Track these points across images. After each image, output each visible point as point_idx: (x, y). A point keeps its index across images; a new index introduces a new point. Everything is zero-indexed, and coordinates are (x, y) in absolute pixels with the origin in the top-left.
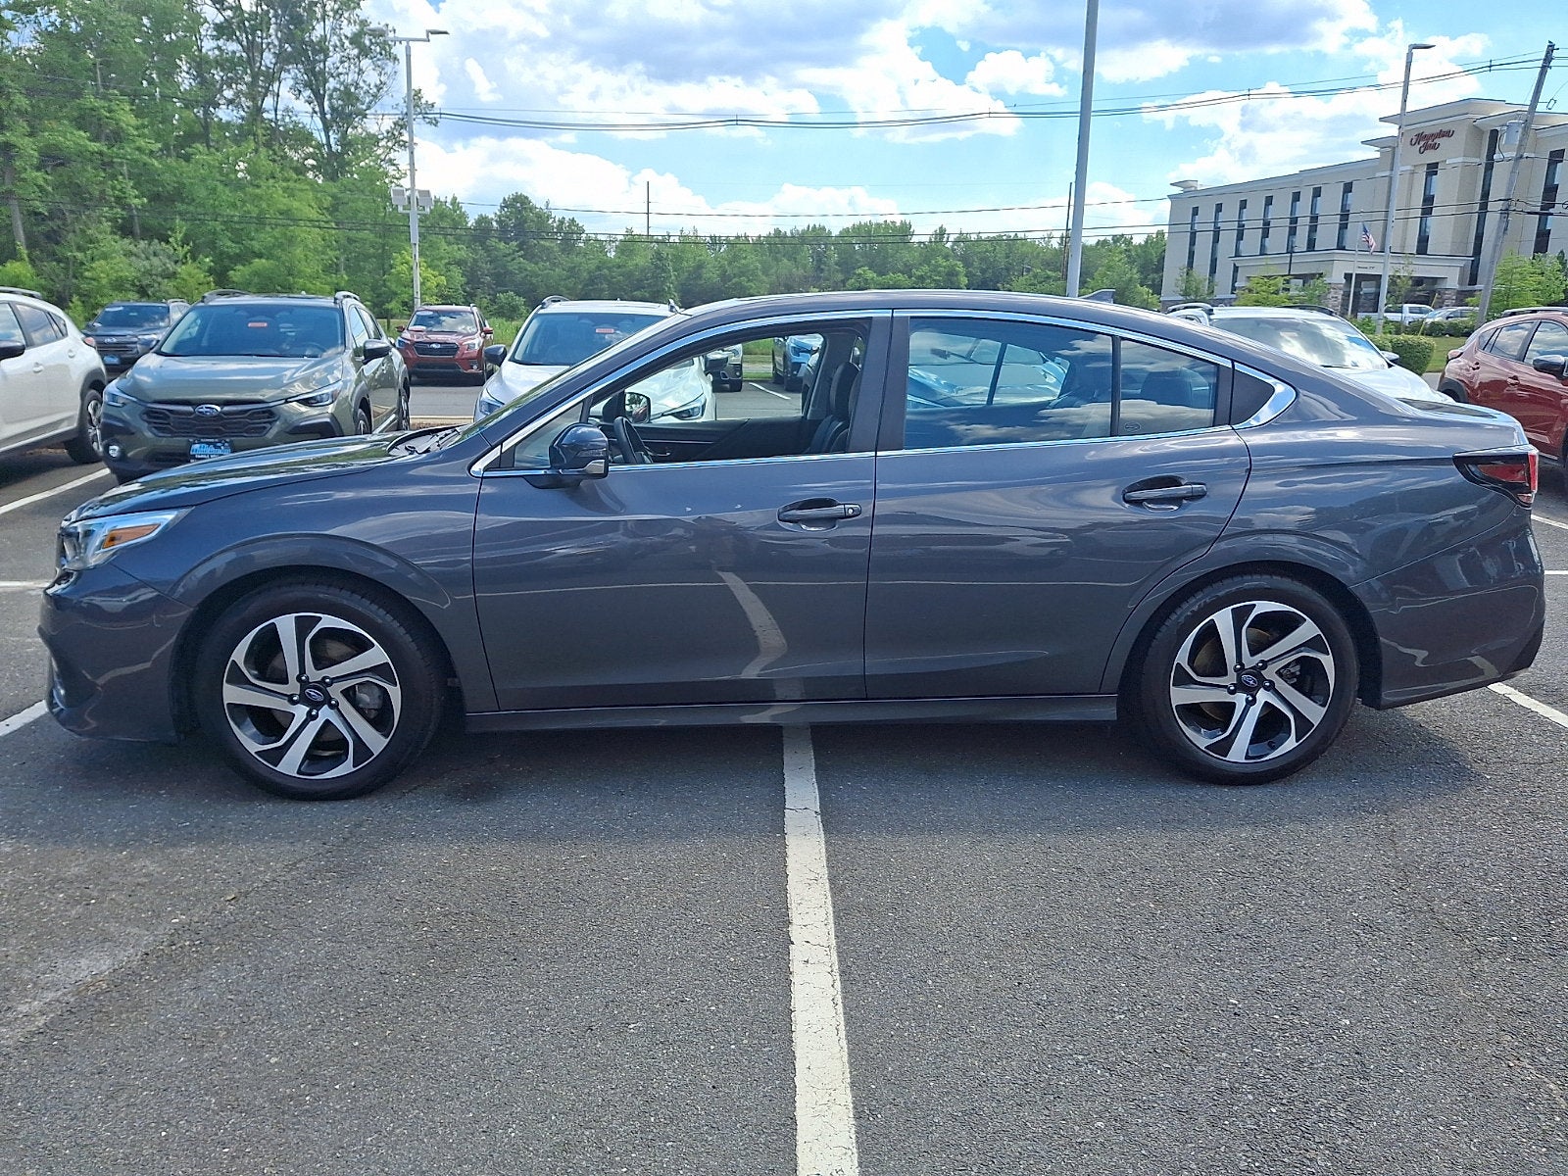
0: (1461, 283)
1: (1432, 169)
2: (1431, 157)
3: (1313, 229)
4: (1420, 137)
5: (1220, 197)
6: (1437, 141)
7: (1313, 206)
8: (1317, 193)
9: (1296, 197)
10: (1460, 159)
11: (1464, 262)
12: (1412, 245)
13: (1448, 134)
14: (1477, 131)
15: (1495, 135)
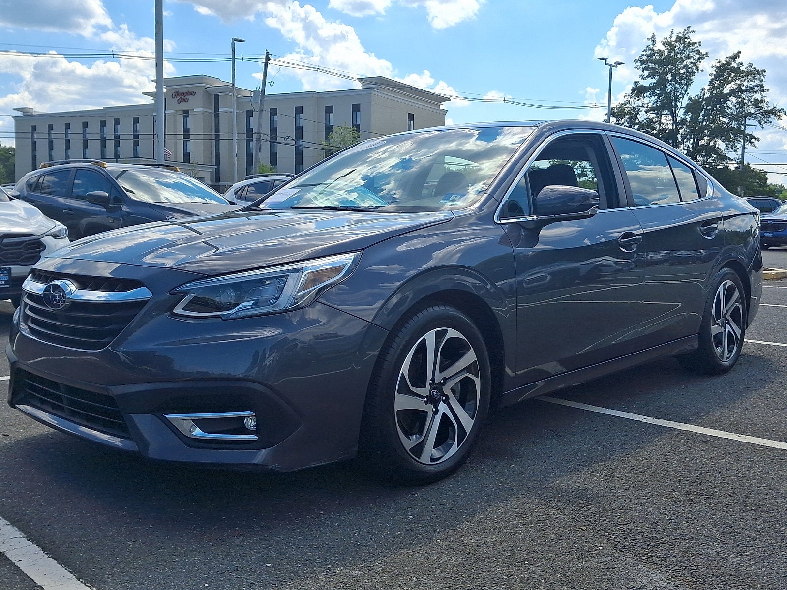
0: (211, 181)
1: (186, 113)
2: (184, 106)
3: (117, 144)
4: (177, 94)
5: (51, 121)
6: (187, 97)
7: (115, 130)
8: (117, 122)
9: (103, 124)
10: (201, 109)
11: (212, 169)
12: (181, 158)
13: (193, 94)
14: (207, 94)
15: (217, 97)
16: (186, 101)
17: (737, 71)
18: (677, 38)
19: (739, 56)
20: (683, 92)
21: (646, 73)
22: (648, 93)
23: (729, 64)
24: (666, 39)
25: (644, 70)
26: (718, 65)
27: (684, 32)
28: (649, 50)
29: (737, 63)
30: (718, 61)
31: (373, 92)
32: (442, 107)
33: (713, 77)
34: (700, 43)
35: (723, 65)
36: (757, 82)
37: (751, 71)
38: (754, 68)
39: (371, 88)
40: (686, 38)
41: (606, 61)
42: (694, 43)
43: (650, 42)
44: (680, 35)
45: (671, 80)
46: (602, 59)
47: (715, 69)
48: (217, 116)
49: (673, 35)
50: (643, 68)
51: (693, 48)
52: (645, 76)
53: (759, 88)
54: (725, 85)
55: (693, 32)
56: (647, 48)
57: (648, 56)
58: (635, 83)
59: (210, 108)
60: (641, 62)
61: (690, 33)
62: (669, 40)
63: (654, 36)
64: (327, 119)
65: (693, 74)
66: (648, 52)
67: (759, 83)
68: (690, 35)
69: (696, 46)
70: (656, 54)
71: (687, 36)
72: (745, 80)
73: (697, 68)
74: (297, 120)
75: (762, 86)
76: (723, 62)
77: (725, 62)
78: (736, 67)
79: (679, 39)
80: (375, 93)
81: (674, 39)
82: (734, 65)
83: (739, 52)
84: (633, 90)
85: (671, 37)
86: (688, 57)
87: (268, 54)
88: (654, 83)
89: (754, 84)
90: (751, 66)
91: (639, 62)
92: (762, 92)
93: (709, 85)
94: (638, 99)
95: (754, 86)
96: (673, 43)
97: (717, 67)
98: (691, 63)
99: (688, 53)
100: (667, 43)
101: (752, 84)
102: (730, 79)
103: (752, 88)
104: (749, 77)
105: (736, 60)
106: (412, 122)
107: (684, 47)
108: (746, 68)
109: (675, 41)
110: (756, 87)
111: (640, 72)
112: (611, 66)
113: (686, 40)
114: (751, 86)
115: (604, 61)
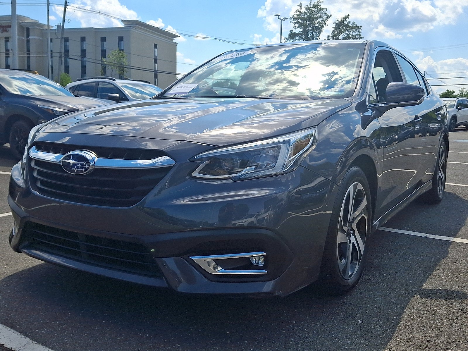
1: (7, 39)
2: (6, 35)
6: (7, 29)
14: (21, 27)
15: (28, 30)
16: (7, 31)
17: (347, 26)
18: (313, 6)
19: (348, 17)
20: (317, 37)
21: (297, 25)
22: (298, 38)
23: (343, 22)
24: (307, 6)
25: (295, 23)
26: (337, 22)
27: (317, 2)
28: (298, 12)
29: (347, 21)
30: (337, 20)
31: (131, 29)
32: (174, 41)
33: (334, 29)
34: (326, 9)
35: (340, 22)
36: (357, 33)
37: (354, 26)
38: (356, 25)
39: (130, 27)
40: (319, 6)
41: (279, 17)
42: (323, 9)
43: (299, 7)
44: (315, 4)
45: (311, 30)
46: (277, 15)
47: (335, 24)
48: (28, 41)
49: (311, 4)
50: (294, 23)
51: (323, 11)
52: (296, 27)
53: (358, 36)
54: (340, 34)
55: (323, 2)
56: (297, 11)
57: (297, 15)
58: (291, 31)
59: (23, 36)
60: (294, 19)
61: (321, 3)
62: (309, 6)
63: (301, 3)
64: (102, 46)
65: (323, 27)
66: (298, 13)
67: (358, 33)
68: (321, 4)
69: (324, 10)
70: (302, 15)
71: (319, 4)
72: (351, 31)
73: (325, 24)
74: (82, 46)
75: (360, 35)
76: (340, 20)
77: (341, 21)
78: (347, 23)
79: (314, 6)
80: (132, 30)
81: (312, 6)
82: (346, 22)
83: (349, 15)
84: (290, 35)
85: (310, 5)
86: (320, 17)
87: (66, 2)
88: (301, 31)
89: (356, 34)
90: (354, 23)
91: (293, 19)
92: (360, 38)
93: (331, 34)
94: (292, 41)
95: (356, 35)
96: (311, 8)
97: (336, 24)
98: (322, 20)
99: (319, 14)
100: (308, 9)
101: (355, 34)
102: (343, 30)
103: (355, 36)
104: (353, 30)
105: (347, 19)
106: (156, 49)
107: (318, 11)
108: (352, 25)
109: (312, 7)
110: (357, 36)
111: (293, 25)
112: (282, 20)
113: (318, 7)
114: (354, 35)
115: (278, 16)
